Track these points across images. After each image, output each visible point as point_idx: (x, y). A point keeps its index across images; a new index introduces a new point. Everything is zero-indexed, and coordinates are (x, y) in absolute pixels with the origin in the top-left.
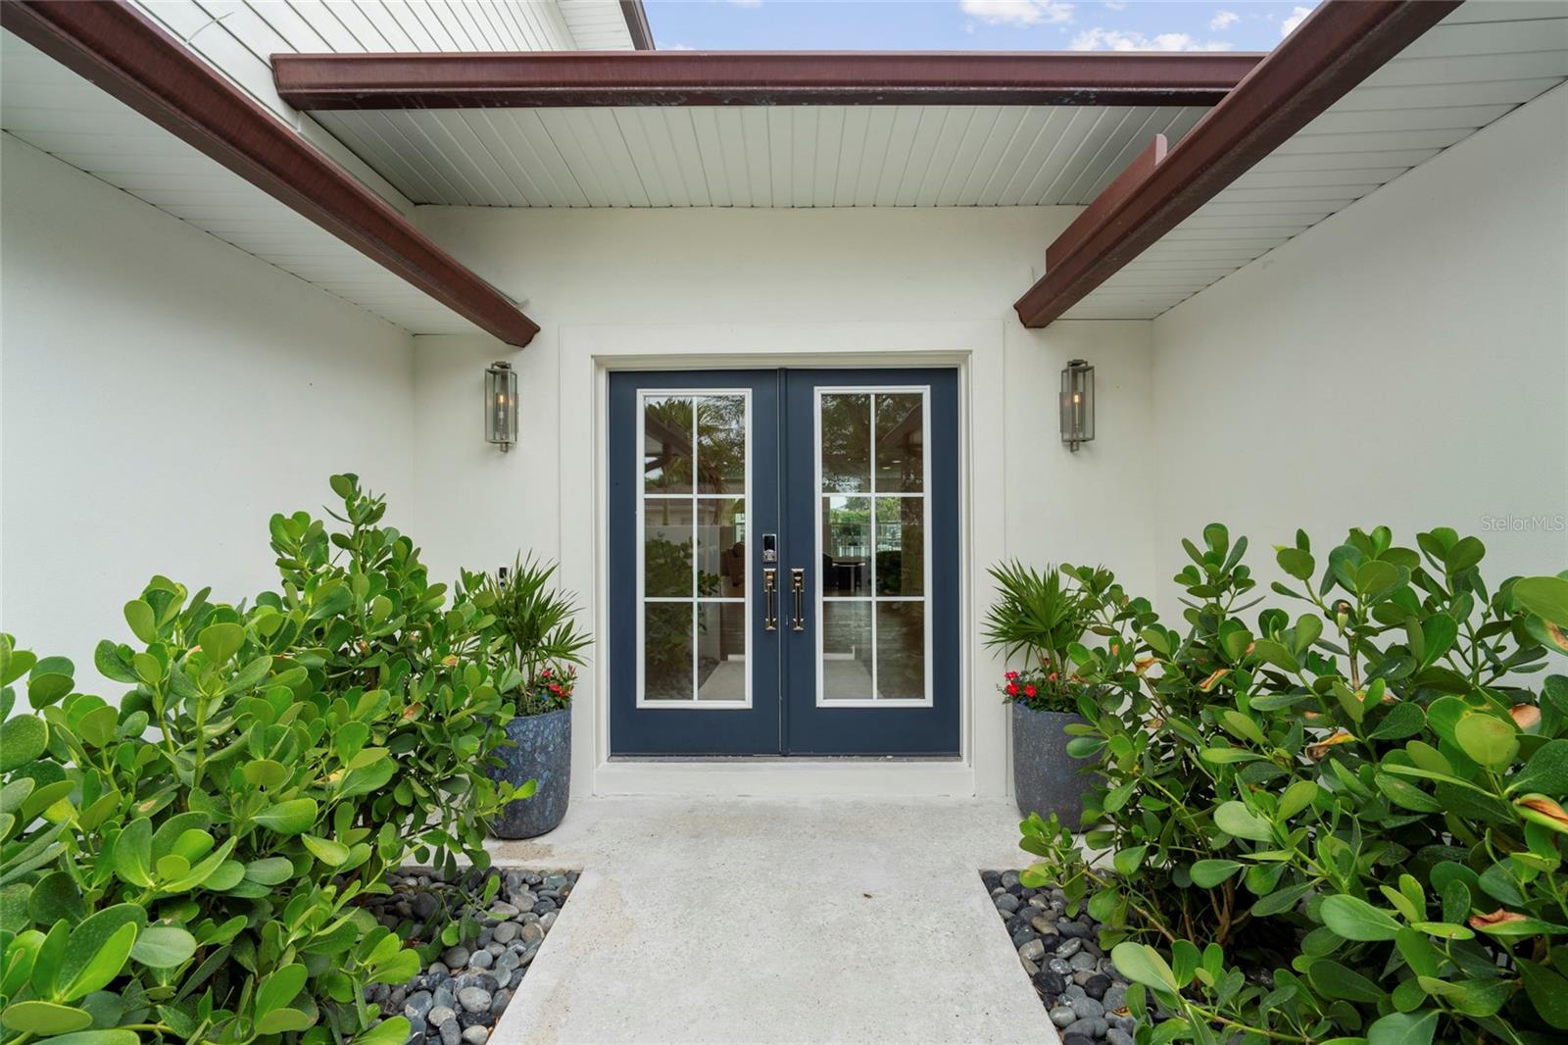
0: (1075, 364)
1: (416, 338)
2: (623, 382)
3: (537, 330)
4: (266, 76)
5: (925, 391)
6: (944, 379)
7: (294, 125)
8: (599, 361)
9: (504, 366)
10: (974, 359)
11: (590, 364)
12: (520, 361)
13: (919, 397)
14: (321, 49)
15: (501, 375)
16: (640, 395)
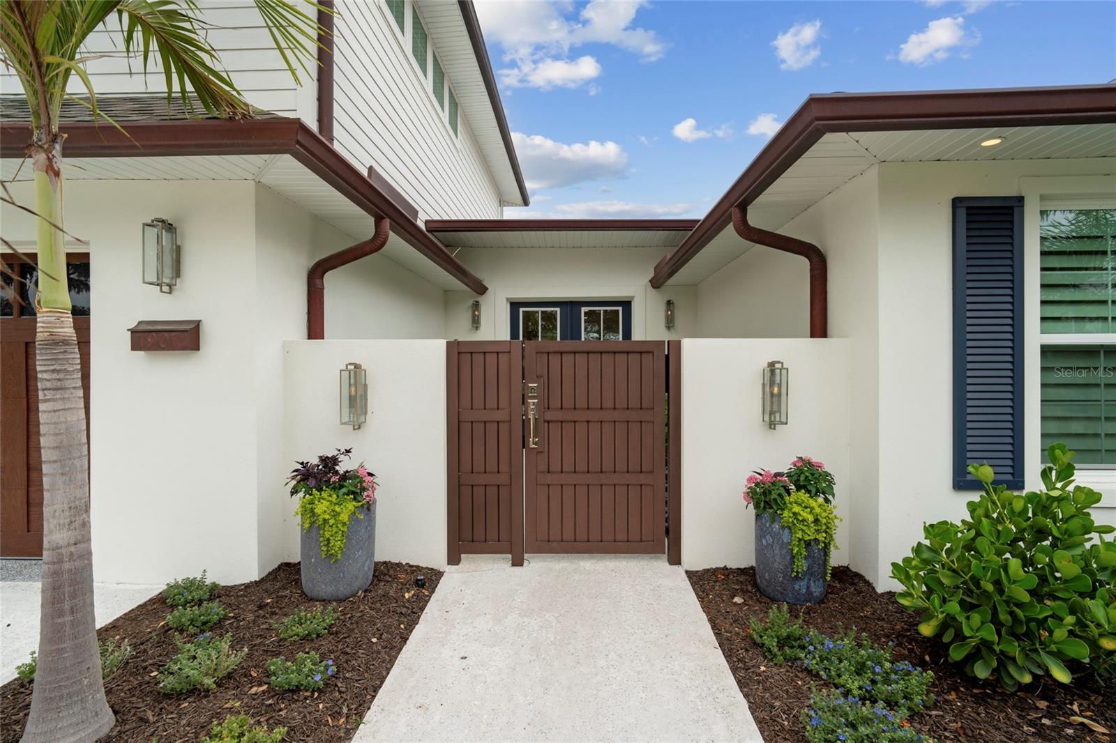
0: (669, 301)
1: (447, 292)
2: (515, 305)
3: (487, 289)
4: (424, 225)
5: (620, 309)
6: (627, 305)
7: (427, 233)
8: (507, 299)
9: (477, 302)
10: (635, 299)
11: (505, 300)
12: (481, 299)
13: (618, 311)
14: (439, 218)
15: (476, 306)
16: (521, 310)
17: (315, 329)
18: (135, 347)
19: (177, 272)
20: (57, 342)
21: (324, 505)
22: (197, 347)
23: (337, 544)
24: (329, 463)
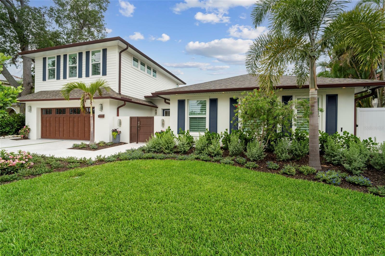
3: (158, 107)
11: (161, 109)
15: (156, 110)
16: (165, 111)
17: (118, 115)
18: (98, 117)
19: (102, 109)
20: (92, 117)
21: (114, 133)
22: (104, 117)
23: (115, 137)
24: (116, 130)
